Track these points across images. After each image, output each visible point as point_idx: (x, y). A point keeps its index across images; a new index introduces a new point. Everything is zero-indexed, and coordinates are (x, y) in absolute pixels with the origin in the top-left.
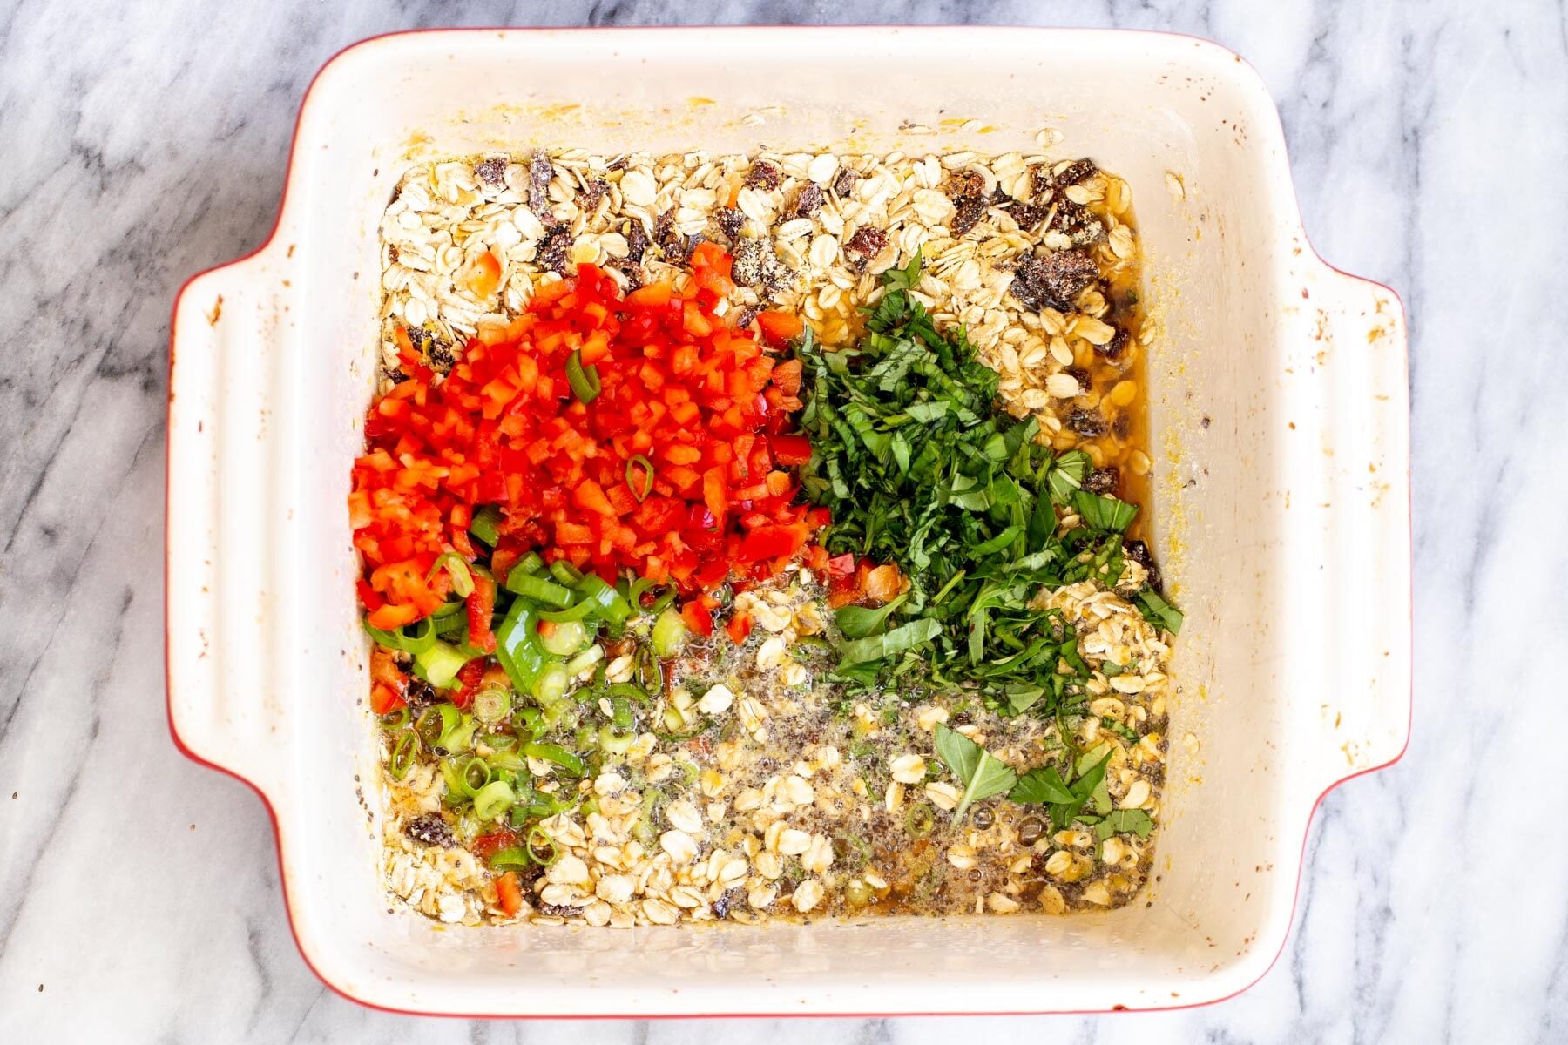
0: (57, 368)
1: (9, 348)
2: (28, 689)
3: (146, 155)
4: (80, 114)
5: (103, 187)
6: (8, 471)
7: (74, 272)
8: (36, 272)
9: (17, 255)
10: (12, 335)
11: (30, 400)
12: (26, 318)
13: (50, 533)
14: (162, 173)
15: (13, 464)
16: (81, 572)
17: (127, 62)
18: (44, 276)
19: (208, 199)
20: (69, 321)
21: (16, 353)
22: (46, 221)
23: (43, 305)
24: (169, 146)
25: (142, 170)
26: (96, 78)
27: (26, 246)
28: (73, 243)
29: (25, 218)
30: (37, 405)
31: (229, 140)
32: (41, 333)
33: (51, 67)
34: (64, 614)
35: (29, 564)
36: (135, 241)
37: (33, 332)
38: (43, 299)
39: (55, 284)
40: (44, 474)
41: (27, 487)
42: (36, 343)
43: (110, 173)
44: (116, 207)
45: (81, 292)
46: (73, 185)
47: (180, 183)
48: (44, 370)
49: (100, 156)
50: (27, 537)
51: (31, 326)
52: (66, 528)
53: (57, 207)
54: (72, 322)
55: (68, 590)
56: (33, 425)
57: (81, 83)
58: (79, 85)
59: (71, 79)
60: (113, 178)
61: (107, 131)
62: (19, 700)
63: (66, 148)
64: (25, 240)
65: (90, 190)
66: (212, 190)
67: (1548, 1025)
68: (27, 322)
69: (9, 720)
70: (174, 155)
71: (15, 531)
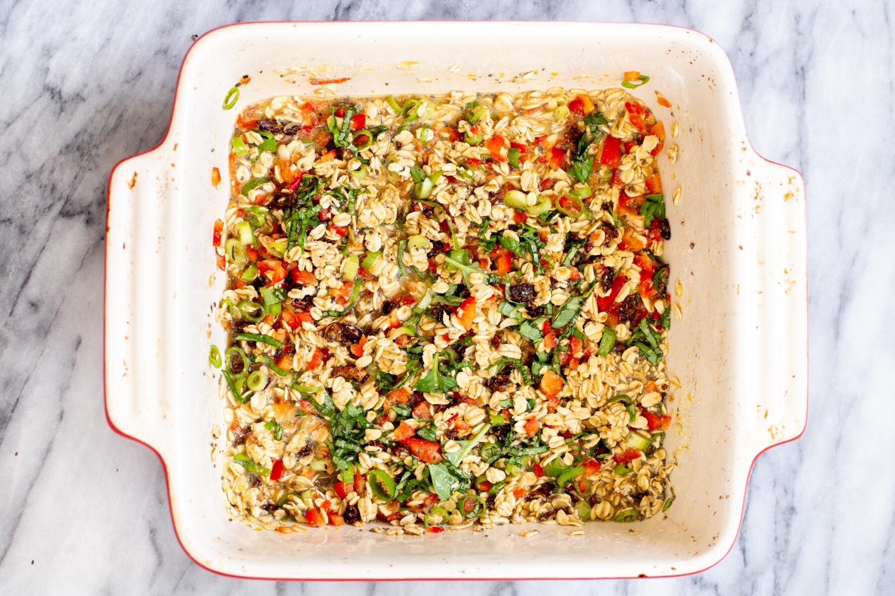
0: (37, 212)
1: (10, 201)
2: (23, 394)
3: (86, 91)
4: (48, 69)
5: (62, 110)
6: (10, 271)
7: (46, 158)
8: (25, 158)
9: (14, 149)
10: (12, 194)
11: (22, 230)
12: (19, 185)
13: (34, 306)
14: (95, 101)
15: (13, 267)
16: (52, 327)
17: (74, 39)
18: (29, 160)
19: (121, 116)
20: (43, 185)
21: (14, 204)
22: (30, 129)
23: (29, 177)
24: (99, 86)
25: (83, 100)
26: (57, 48)
27: (19, 144)
28: (45, 141)
29: (18, 128)
30: (26, 233)
31: (132, 83)
32: (28, 192)
33: (32, 42)
34: (43, 351)
35: (23, 322)
36: (80, 140)
37: (23, 192)
38: (28, 174)
39: (35, 165)
40: (30, 272)
41: (21, 279)
42: (25, 198)
43: (65, 102)
44: (69, 121)
45: (50, 169)
46: (44, 109)
47: (105, 107)
48: (30, 214)
49: (60, 92)
50: (22, 307)
51: (22, 189)
52: (43, 302)
53: (36, 122)
54: (45, 186)
55: (45, 338)
56: (24, 245)
57: (48, 51)
58: (48, 53)
59: (43, 49)
60: (67, 104)
61: (63, 78)
62: (18, 400)
63: (40, 88)
64: (18, 140)
65: (54, 112)
66: (124, 111)
67: (884, 572)
68: (20, 187)
69: (13, 411)
70: (101, 91)
71: (15, 305)
